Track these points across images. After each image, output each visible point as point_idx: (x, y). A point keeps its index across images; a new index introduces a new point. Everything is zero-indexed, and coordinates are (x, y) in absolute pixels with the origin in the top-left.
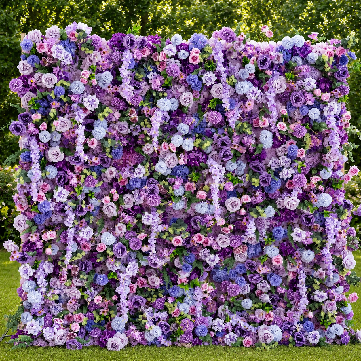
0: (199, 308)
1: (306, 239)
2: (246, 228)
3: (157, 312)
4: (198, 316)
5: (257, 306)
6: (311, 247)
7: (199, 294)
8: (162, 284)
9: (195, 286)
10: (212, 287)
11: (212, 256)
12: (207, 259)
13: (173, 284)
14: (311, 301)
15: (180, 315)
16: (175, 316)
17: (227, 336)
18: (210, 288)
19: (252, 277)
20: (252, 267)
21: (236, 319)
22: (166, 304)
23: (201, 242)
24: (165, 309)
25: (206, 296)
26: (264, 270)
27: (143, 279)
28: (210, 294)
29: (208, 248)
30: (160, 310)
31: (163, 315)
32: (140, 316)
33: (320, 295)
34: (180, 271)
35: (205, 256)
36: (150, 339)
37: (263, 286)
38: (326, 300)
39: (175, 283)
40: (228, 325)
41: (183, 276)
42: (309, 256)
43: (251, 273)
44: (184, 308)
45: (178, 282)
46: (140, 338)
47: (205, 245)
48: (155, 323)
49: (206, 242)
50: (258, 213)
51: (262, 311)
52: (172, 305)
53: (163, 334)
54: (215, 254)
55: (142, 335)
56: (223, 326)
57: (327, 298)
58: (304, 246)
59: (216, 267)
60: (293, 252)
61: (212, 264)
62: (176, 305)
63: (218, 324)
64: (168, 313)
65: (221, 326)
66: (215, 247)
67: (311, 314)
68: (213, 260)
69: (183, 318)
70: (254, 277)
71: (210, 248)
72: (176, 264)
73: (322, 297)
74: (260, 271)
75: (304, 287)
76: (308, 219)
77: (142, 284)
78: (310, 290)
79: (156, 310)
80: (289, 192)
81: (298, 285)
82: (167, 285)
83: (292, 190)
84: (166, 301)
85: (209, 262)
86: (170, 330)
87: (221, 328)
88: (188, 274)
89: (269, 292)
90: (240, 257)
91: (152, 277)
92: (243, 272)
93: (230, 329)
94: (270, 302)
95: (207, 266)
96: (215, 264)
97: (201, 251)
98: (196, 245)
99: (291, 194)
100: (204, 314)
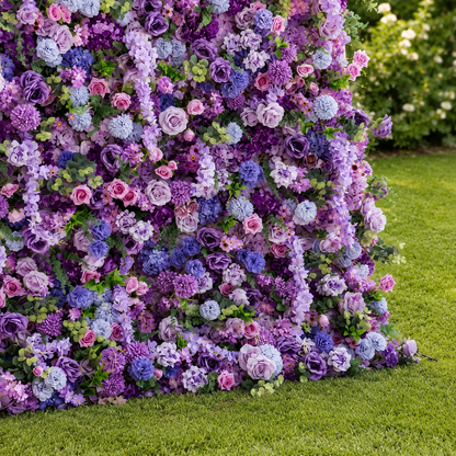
0: (128, 326)
1: (298, 180)
2: (199, 166)
3: (50, 341)
4: (129, 341)
5: (229, 311)
6: (310, 194)
7: (123, 300)
8: (52, 285)
9: (113, 286)
10: (145, 284)
11: (141, 224)
12: (132, 230)
13: (74, 285)
14: (319, 297)
15: (96, 343)
16: (86, 345)
17: (188, 374)
18: (142, 286)
19: (213, 260)
20: (211, 240)
21: (195, 343)
22: (65, 323)
23: (121, 197)
24: (65, 333)
25: (136, 301)
26: (234, 244)
27: (15, 280)
28: (141, 298)
29: (131, 209)
30: (54, 338)
31: (64, 345)
32: (21, 352)
33: (333, 284)
34: (86, 257)
35: (126, 225)
36: (44, 396)
37: (233, 275)
38: (344, 292)
39: (76, 281)
40: (185, 353)
41: (93, 264)
42: (307, 212)
43: (209, 253)
44: (102, 328)
45: (83, 280)
46: (26, 396)
47: (126, 204)
48: (49, 363)
49: (129, 198)
50: (216, 135)
51: (237, 320)
52: (78, 324)
53: (68, 382)
54: (145, 220)
55: (28, 391)
56: (178, 355)
57: (345, 287)
58: (296, 194)
59: (148, 247)
60: (278, 207)
61: (140, 240)
62: (85, 323)
63: (168, 353)
64: (71, 341)
65: (174, 356)
66: (145, 206)
67: (325, 319)
68: (142, 232)
69: (103, 347)
70: (218, 259)
71: (135, 209)
72: (77, 245)
73: (337, 286)
74: (225, 245)
75: (302, 269)
76: (299, 146)
77: (13, 288)
78: (314, 275)
79: (47, 338)
80: (263, 96)
81: (291, 268)
82: (63, 287)
83: (267, 92)
84: (66, 317)
85: (136, 236)
86: (80, 374)
87: (174, 361)
88: (99, 263)
89: (245, 285)
90: (187, 224)
91: (32, 273)
92: (195, 251)
93: (189, 361)
94: (248, 303)
95: (131, 243)
96: (147, 238)
97: (118, 217)
98: (112, 204)
99: (265, 99)
100: (137, 336)
